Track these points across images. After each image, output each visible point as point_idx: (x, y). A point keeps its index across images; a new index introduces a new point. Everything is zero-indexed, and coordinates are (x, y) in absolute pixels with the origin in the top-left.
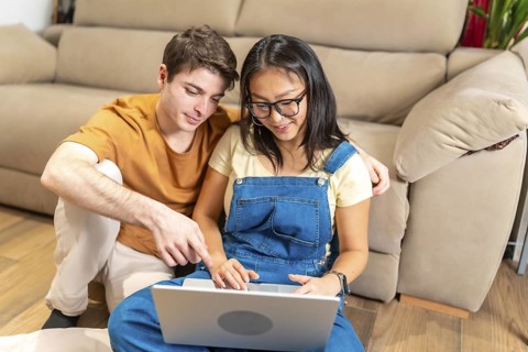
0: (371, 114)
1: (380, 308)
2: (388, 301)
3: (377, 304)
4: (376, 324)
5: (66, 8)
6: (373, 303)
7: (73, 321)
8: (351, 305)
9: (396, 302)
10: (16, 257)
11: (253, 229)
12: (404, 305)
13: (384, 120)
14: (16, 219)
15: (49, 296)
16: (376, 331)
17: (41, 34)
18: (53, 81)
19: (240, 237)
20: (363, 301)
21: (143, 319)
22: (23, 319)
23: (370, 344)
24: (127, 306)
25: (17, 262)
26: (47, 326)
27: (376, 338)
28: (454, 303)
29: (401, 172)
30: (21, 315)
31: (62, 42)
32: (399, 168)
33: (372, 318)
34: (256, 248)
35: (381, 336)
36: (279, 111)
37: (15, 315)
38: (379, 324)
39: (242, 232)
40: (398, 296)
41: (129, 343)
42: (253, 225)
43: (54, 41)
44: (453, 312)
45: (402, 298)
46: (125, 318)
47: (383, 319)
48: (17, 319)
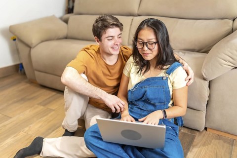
0: (197, 48)
1: (197, 133)
2: (201, 131)
3: (196, 132)
4: (195, 140)
5: (71, 7)
6: (195, 131)
7: (73, 134)
8: (184, 132)
9: (205, 131)
10: (53, 109)
11: (139, 100)
12: (208, 133)
13: (202, 51)
14: (54, 93)
15: (63, 124)
16: (194, 143)
17: (61, 18)
18: (66, 38)
19: (135, 103)
20: (190, 130)
21: (96, 135)
22: (57, 132)
23: (191, 148)
24: (90, 130)
25: (54, 110)
26: (64, 135)
27: (194, 146)
28: (231, 132)
29: (205, 76)
30: (55, 131)
31: (70, 21)
32: (204, 74)
33: (193, 138)
34: (141, 107)
35: (196, 145)
36: (147, 46)
37: (53, 131)
38: (196, 140)
39: (136, 101)
40: (206, 129)
41: (91, 144)
42: (139, 98)
43: (66, 21)
44: (230, 137)
45: (208, 129)
46: (90, 134)
47: (198, 138)
48: (54, 132)
